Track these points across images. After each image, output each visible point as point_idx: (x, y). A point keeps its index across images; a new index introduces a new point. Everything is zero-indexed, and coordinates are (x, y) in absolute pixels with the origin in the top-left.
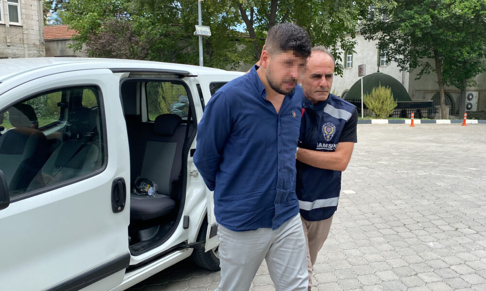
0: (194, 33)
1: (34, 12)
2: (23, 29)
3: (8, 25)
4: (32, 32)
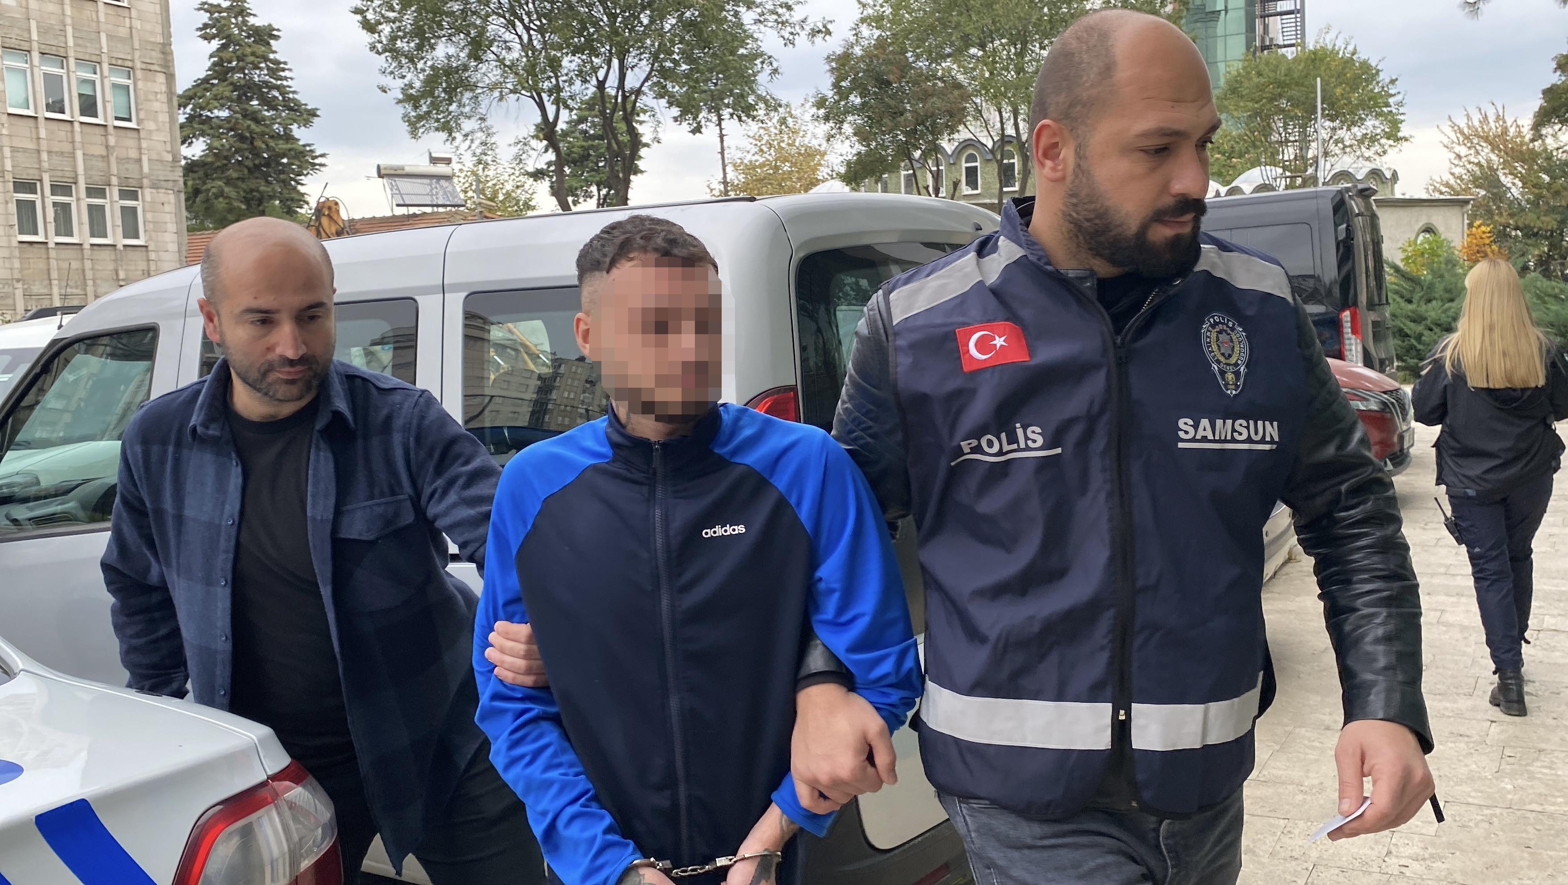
1: (168, 216)
2: (147, 251)
3: (120, 247)
4: (165, 256)
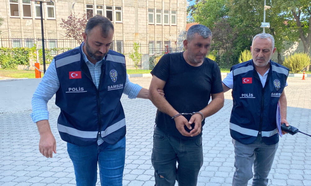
1: (182, 18)
2: (177, 27)
3: (171, 25)
4: (181, 28)
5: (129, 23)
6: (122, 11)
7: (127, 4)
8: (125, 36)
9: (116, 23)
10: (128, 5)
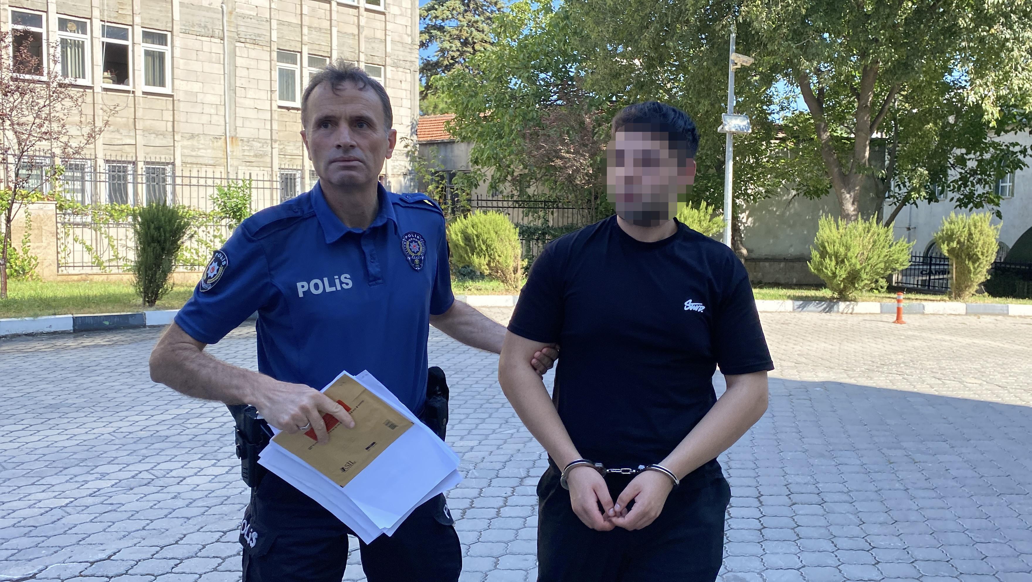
0: (719, 129)
1: (404, 92)
5: (200, 96)
6: (172, 47)
7: (193, 26)
8: (183, 147)
9: (144, 93)
10: (196, 29)
